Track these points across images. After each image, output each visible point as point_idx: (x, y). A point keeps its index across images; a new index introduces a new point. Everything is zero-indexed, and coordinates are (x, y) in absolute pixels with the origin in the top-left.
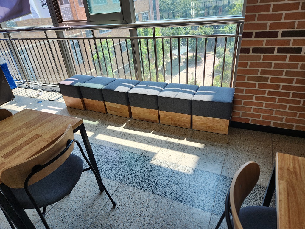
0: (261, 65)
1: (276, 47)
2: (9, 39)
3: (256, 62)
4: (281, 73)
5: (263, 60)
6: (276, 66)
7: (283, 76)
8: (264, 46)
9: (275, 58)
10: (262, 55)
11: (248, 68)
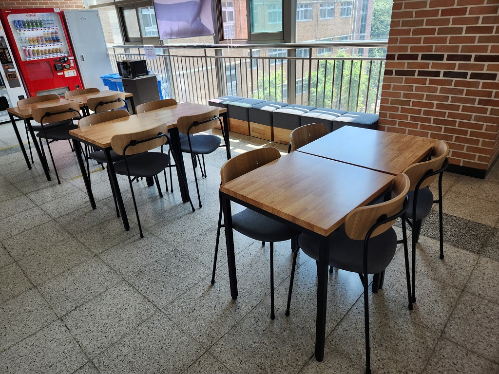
0: (403, 88)
1: (417, 70)
2: (169, 56)
3: (398, 84)
4: (422, 96)
5: (405, 83)
6: (418, 89)
7: (424, 101)
8: (406, 69)
9: (416, 81)
10: (404, 77)
11: (391, 91)
